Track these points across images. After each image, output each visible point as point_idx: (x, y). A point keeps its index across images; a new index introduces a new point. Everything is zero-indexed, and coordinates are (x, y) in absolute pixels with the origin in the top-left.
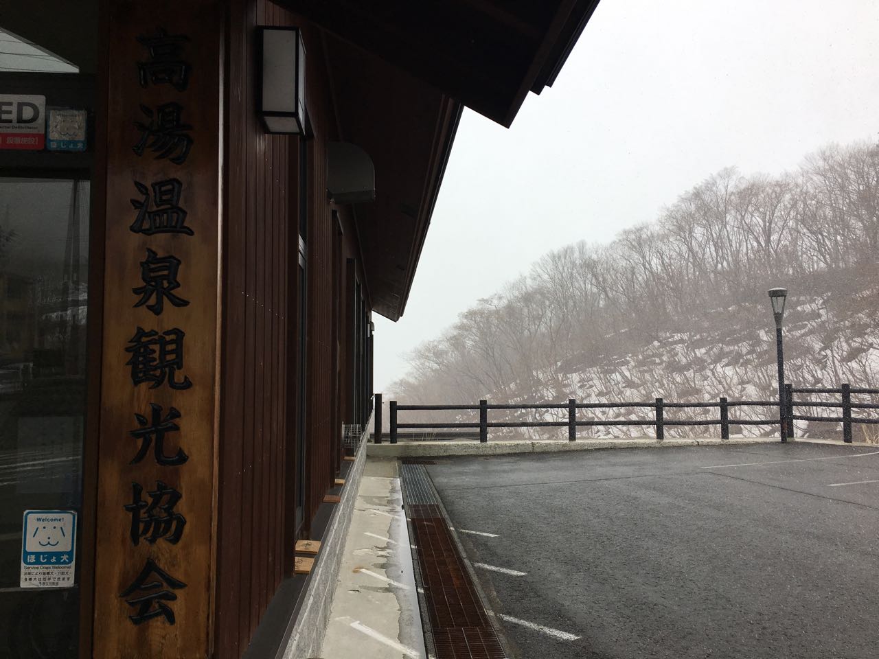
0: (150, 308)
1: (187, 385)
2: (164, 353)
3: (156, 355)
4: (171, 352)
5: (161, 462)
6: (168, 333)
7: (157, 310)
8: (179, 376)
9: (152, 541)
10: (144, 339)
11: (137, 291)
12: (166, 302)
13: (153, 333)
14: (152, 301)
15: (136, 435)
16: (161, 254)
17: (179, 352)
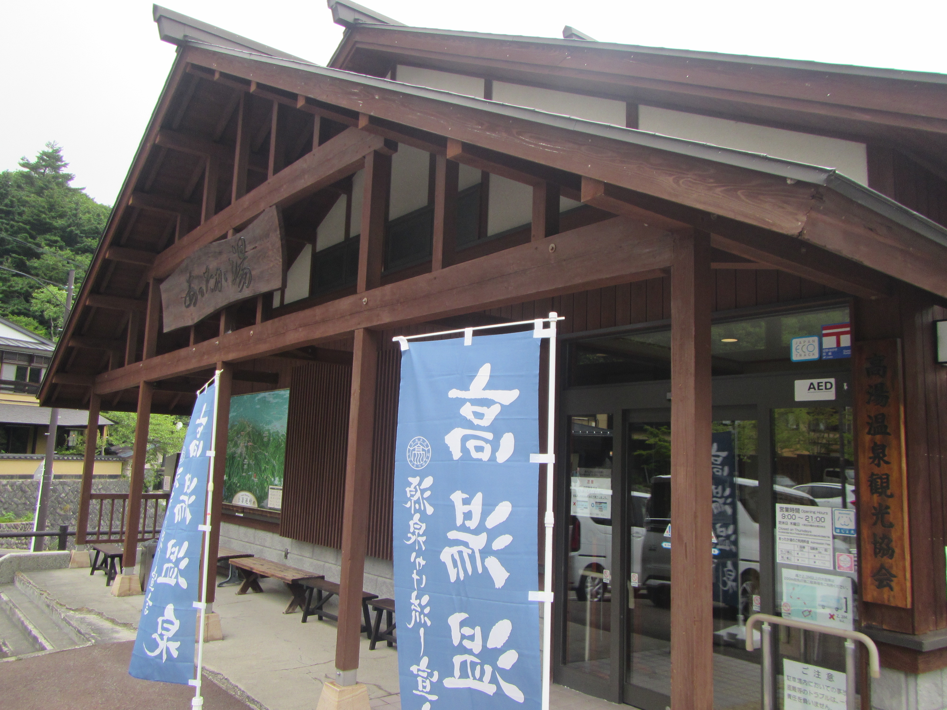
0: (876, 465)
1: (891, 496)
2: (882, 483)
3: (879, 483)
4: (885, 482)
5: (883, 526)
6: (883, 475)
7: (878, 465)
8: (889, 492)
9: (882, 557)
10: (874, 477)
11: (870, 458)
12: (882, 462)
13: (877, 475)
14: (876, 462)
15: (873, 514)
16: (878, 443)
17: (888, 482)
